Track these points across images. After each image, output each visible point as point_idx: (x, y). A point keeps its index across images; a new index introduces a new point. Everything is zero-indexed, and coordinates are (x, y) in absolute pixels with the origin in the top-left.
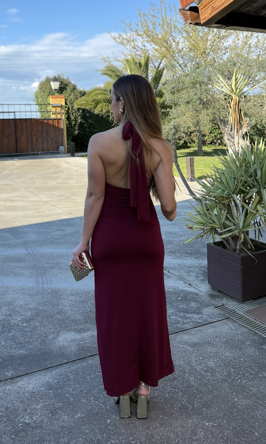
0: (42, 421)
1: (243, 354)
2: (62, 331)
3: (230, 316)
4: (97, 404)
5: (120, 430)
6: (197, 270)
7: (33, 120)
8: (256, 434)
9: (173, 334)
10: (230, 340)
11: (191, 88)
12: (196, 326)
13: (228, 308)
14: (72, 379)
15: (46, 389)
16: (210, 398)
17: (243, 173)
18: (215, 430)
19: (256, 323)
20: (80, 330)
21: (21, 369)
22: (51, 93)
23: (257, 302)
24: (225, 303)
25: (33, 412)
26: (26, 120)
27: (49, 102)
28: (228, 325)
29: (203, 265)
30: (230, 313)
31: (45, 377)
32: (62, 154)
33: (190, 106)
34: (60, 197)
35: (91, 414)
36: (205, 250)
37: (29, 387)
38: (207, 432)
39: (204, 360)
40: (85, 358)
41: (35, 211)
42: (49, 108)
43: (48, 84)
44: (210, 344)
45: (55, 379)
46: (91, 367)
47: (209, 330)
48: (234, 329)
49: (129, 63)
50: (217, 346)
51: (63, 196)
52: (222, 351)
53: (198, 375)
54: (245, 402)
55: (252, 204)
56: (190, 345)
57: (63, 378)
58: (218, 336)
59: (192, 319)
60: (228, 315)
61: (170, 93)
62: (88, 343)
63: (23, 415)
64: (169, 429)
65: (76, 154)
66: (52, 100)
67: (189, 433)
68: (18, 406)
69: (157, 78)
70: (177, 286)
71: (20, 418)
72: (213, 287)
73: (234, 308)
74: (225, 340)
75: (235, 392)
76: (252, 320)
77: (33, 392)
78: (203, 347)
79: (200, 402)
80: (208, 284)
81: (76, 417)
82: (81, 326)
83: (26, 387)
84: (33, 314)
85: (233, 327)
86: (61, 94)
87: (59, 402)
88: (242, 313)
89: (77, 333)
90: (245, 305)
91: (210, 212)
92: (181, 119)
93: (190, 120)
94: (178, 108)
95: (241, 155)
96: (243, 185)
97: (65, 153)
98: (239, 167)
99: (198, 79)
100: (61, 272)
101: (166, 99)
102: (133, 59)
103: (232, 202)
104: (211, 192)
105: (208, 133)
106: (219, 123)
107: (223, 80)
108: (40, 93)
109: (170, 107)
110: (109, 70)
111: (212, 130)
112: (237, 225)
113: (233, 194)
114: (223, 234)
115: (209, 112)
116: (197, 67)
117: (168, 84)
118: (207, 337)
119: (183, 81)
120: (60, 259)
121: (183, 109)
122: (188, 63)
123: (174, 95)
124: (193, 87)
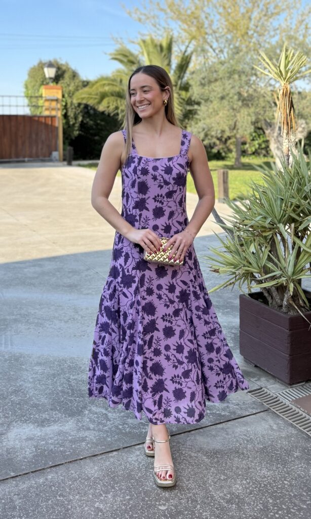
3: (270, 406)
9: (182, 435)
10: (268, 446)
11: (227, 79)
12: (217, 422)
13: (267, 394)
17: (294, 192)
19: (309, 419)
22: (44, 82)
24: (264, 385)
28: (267, 421)
29: (234, 324)
30: (270, 402)
32: (56, 162)
33: (225, 102)
36: (237, 302)
39: (227, 482)
42: (41, 102)
43: (41, 71)
44: (238, 452)
47: (238, 429)
48: (275, 428)
49: (146, 45)
50: (248, 457)
52: (255, 466)
53: (216, 508)
55: (307, 240)
56: (206, 453)
58: (250, 440)
59: (213, 410)
60: (267, 404)
61: (199, 85)
65: (74, 163)
72: (247, 360)
73: (277, 394)
74: (262, 446)
76: (304, 414)
78: (228, 458)
80: (240, 355)
85: (275, 425)
88: (288, 403)
90: (294, 389)
92: (213, 120)
93: (225, 120)
94: (210, 105)
95: (291, 167)
96: (294, 211)
97: (59, 161)
98: (288, 183)
99: (237, 68)
100: (29, 329)
101: (193, 93)
102: (152, 41)
103: (278, 235)
104: (247, 219)
105: (249, 141)
106: (264, 127)
107: (267, 60)
108: (31, 82)
109: (199, 104)
110: (120, 54)
111: (255, 136)
112: (284, 270)
113: (279, 222)
114: (263, 281)
115: (251, 111)
116: (236, 52)
117: (196, 74)
118: (233, 442)
119: (217, 70)
120: (30, 308)
121: (215, 107)
122: (224, 48)
123: (205, 88)
124: (230, 78)
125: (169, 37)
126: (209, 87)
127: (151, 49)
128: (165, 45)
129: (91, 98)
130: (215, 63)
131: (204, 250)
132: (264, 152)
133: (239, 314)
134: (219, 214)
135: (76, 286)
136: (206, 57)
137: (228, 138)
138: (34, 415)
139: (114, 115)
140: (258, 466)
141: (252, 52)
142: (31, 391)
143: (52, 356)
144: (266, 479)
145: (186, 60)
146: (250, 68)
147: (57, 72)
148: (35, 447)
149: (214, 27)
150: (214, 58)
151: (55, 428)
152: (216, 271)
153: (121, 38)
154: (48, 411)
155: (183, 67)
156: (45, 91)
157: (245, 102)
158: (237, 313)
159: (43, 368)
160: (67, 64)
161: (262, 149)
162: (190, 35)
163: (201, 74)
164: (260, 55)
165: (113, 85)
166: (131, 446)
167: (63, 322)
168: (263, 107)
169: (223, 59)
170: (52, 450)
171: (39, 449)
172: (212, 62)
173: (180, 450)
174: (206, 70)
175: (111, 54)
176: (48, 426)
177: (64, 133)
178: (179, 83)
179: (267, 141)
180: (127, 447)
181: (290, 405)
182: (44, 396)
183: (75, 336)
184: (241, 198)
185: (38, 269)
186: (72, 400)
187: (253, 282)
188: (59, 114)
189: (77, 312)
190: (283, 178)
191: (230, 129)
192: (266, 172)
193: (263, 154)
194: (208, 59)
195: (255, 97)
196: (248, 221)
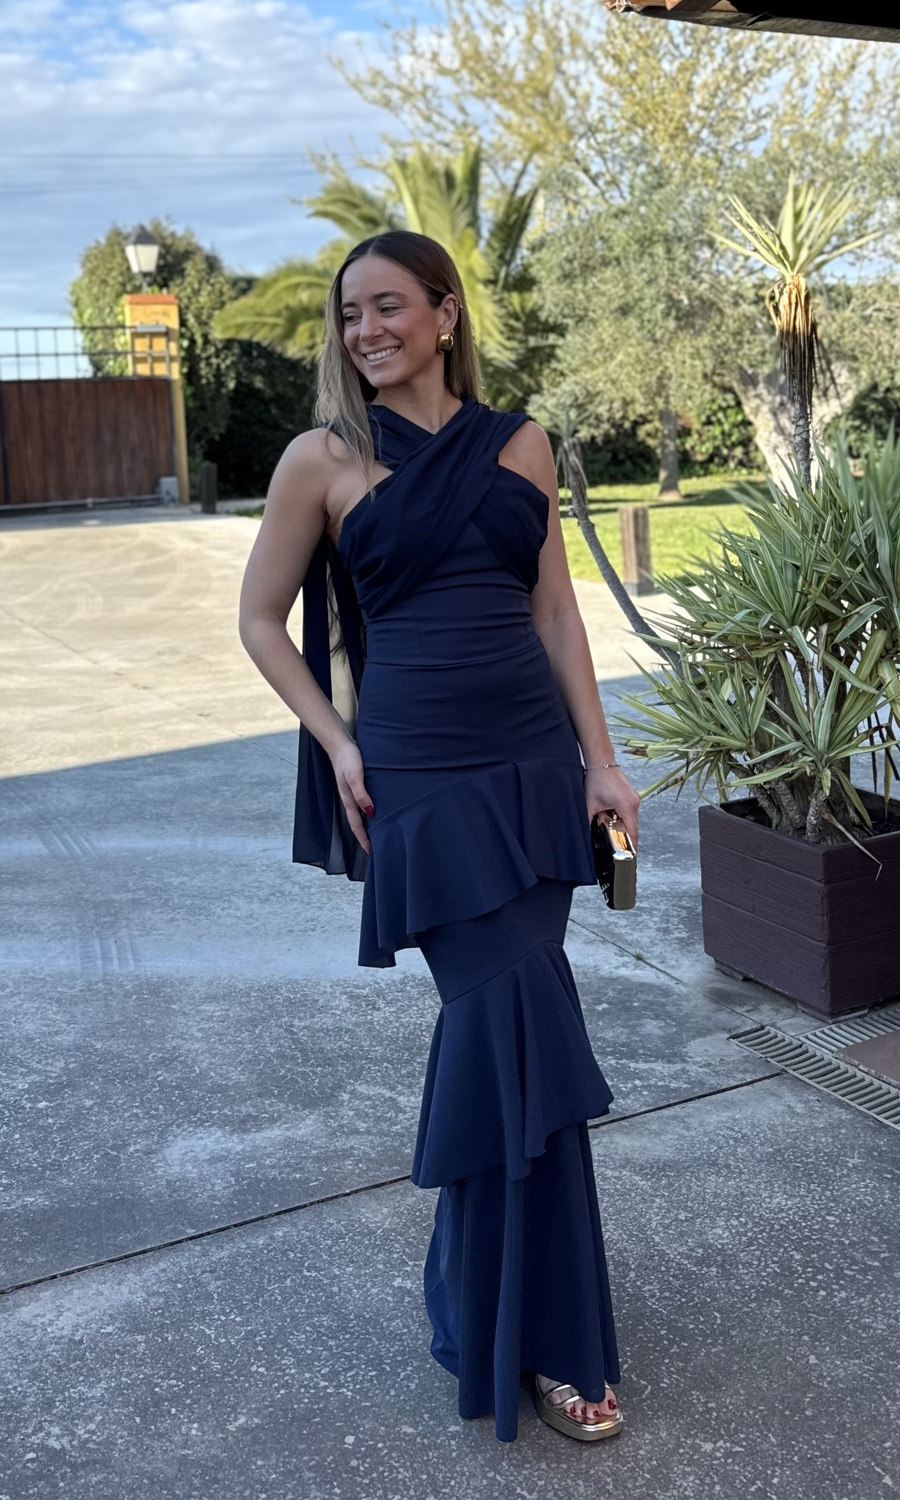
0: (109, 1443)
1: (834, 1201)
2: (178, 1126)
3: (786, 1066)
4: (306, 1379)
5: (391, 1473)
6: (666, 905)
7: (64, 387)
8: (887, 1480)
10: (786, 1149)
11: (635, 260)
12: (661, 1105)
13: (776, 1040)
14: (215, 1296)
15: (122, 1329)
16: (716, 1355)
17: (826, 548)
18: (737, 1468)
19: (880, 1088)
20: (244, 1122)
21: (30, 1260)
22: (129, 284)
23: (882, 1014)
24: (768, 1019)
25: (76, 1410)
26: (38, 385)
27: (120, 318)
28: (780, 1097)
29: (684, 888)
30: (785, 1057)
31: (116, 1287)
32: (172, 505)
33: (632, 322)
34: (166, 658)
35: (286, 1417)
36: (694, 836)
37: (61, 1326)
38: (707, 1475)
39: (694, 1223)
40: (262, 1218)
41: (74, 707)
42: (122, 340)
43: (118, 255)
44: (715, 1164)
45: (155, 1294)
46: (284, 1253)
47: (711, 1117)
48: (799, 1111)
49: (409, 172)
50: (741, 1173)
51: (174, 651)
52: (758, 1189)
53: (673, 1276)
54: (845, 1370)
55: (861, 663)
56: (641, 1170)
57: (184, 1291)
58: (742, 1138)
59: (649, 1079)
60: (778, 1062)
61: (558, 279)
62: (273, 1167)
63: (40, 1422)
64: (569, 1468)
65: (220, 506)
66: (132, 311)
67: (644, 1478)
68: (19, 1389)
69: (511, 227)
70: (591, 961)
71: (30, 1431)
72: (724, 965)
73: (802, 1038)
74: (770, 1149)
75: (807, 1334)
76: (868, 1079)
77: (75, 1342)
78: (691, 1177)
79: (681, 1371)
80: (706, 956)
81: (232, 1428)
82: (246, 1109)
83: (51, 1323)
84: (71, 1066)
85: (799, 1105)
86: (165, 291)
87: (169, 1373)
88: (828, 1056)
89: (233, 1132)
90: (842, 1026)
91: (709, 692)
92: (600, 370)
93: (633, 374)
94: (589, 333)
95: (817, 487)
96: (827, 593)
97: (180, 502)
98: (810, 528)
99: (659, 227)
100: (173, 920)
101: (544, 298)
102: (425, 160)
103: (789, 655)
104: (710, 620)
105: (696, 426)
106: (735, 385)
107: (748, 219)
108: (90, 285)
109: (560, 330)
110: (335, 201)
111: (714, 413)
112: (806, 739)
113: (792, 624)
114: (757, 770)
115: (701, 346)
116: (655, 183)
117: (549, 248)
118: (702, 1143)
119: (606, 235)
120: (167, 872)
121: (605, 336)
122: (621, 173)
123: (574, 286)
124: (642, 254)
125: (471, 150)
127: (422, 184)
129: (263, 325)
130: (597, 215)
132: (737, 454)
137: (638, 421)
140: (765, 1189)
141: (700, 182)
142: (202, 1058)
143: (240, 978)
144: (784, 1214)
145: (517, 210)
146: (694, 230)
147: (161, 256)
148: (233, 1176)
149: (593, 116)
150: (596, 201)
151: (274, 1133)
152: (640, 752)
153: (334, 156)
157: (684, 321)
159: (223, 1007)
160: (188, 236)
161: (733, 445)
162: (526, 140)
167: (256, 900)
168: (735, 334)
169: (618, 202)
174: (576, 237)
175: (311, 203)
178: (502, 274)
179: (747, 423)
181: (834, 1061)
183: (291, 931)
186: (305, 1072)
187: (731, 774)
188: (176, 373)
190: (798, 516)
191: (645, 393)
192: (758, 504)
193: (736, 460)
194: (576, 203)
195: (713, 304)
196: (714, 624)
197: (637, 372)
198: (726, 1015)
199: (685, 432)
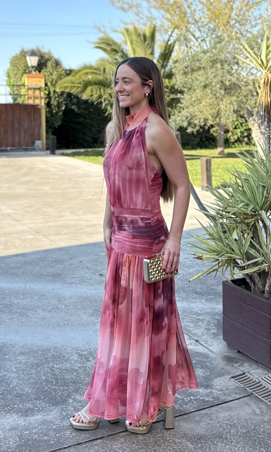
3: (253, 391)
6: (209, 318)
10: (251, 431)
11: (210, 68)
12: (201, 408)
13: (250, 379)
22: (27, 70)
24: (247, 370)
28: (249, 406)
29: (217, 311)
30: (253, 387)
32: (39, 151)
33: (208, 90)
36: (220, 288)
42: (24, 90)
44: (221, 437)
47: (221, 414)
48: (258, 413)
49: (129, 33)
50: (232, 442)
56: (191, 439)
58: (233, 425)
59: (197, 396)
60: (250, 389)
61: (182, 74)
65: (57, 152)
72: (230, 345)
73: (260, 379)
74: (245, 431)
78: (211, 443)
80: (223, 341)
85: (258, 410)
92: (196, 107)
93: (208, 109)
94: (193, 94)
97: (42, 150)
99: (219, 57)
100: (12, 318)
101: (177, 81)
102: (136, 29)
103: (260, 222)
104: (229, 206)
105: (231, 129)
106: (246, 116)
107: (249, 50)
108: (13, 70)
109: (182, 92)
110: (103, 43)
111: (238, 125)
112: (265, 256)
113: (261, 209)
114: (246, 268)
115: (233, 100)
116: (218, 41)
117: (179, 62)
118: (216, 427)
119: (200, 59)
120: (13, 298)
121: (198, 95)
122: (207, 37)
123: (188, 77)
124: (213, 67)
125: (152, 26)
126: (192, 75)
127: (134, 38)
128: (148, 34)
129: (75, 87)
130: (198, 52)
131: (188, 238)
132: (246, 139)
133: (222, 300)
134: (202, 202)
135: (59, 275)
136: (189, 46)
137: (211, 127)
138: (18, 404)
139: (97, 103)
141: (235, 41)
142: (14, 380)
143: (35, 345)
145: (169, 49)
146: (232, 58)
147: (39, 60)
148: (18, 437)
149: (197, 17)
150: (197, 48)
151: (39, 417)
152: (200, 258)
153: (104, 27)
154: (31, 400)
155: (166, 55)
156: (28, 80)
157: (227, 91)
158: (220, 300)
159: (27, 358)
160: (49, 53)
161: (244, 137)
162: (173, 24)
163: (184, 62)
164: (242, 44)
165: (96, 73)
166: (116, 434)
167: (46, 311)
168: (245, 96)
169: (205, 48)
170: (36, 439)
171: (23, 439)
172: (194, 51)
173: (164, 436)
174: (189, 59)
175: (94, 43)
176: (32, 416)
177: (47, 121)
179: (250, 129)
180: (111, 435)
182: (27, 386)
183: (59, 325)
184: (224, 186)
185: (20, 259)
186: (56, 389)
187: (236, 268)
188: (42, 103)
189: (61, 302)
190: (265, 166)
191: (213, 117)
192: (249, 160)
193: (245, 142)
194: (190, 48)
195: (238, 85)
196: (231, 209)
197: (209, 108)
198: (230, 367)
199: (227, 131)
